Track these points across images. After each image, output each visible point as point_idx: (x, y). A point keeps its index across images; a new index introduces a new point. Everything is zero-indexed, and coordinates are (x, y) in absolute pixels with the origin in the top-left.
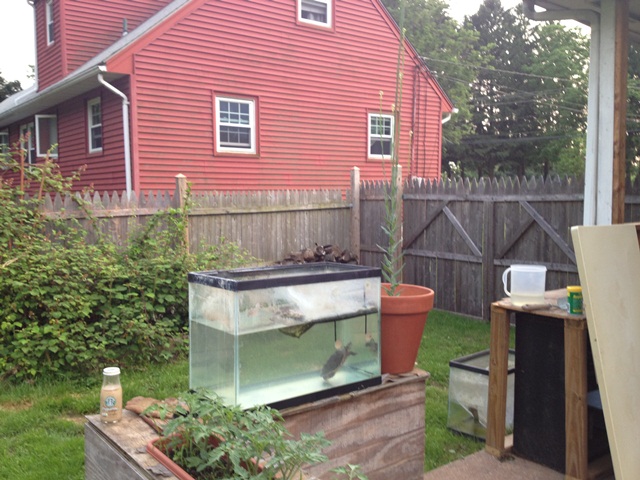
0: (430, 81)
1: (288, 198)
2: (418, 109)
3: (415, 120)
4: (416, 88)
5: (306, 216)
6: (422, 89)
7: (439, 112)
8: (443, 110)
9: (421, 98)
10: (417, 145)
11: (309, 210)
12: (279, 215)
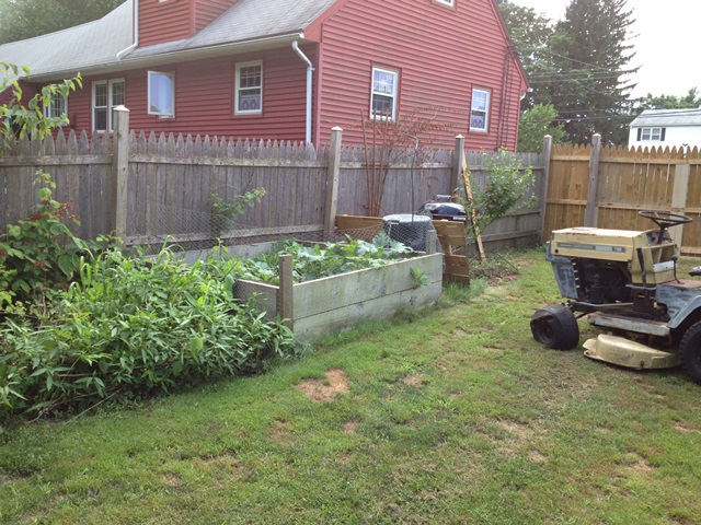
0: (515, 61)
7: (519, 91)
8: (522, 89)
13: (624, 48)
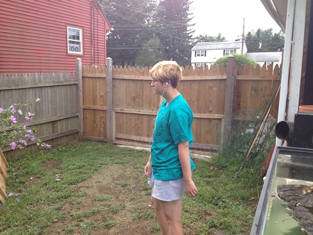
0: (99, 10)
1: (37, 78)
2: (94, 26)
3: (93, 33)
4: (93, 14)
5: (49, 91)
6: (95, 15)
7: (104, 29)
8: (106, 28)
9: (95, 20)
10: (94, 47)
11: (51, 86)
12: (31, 90)
13: (189, 14)
